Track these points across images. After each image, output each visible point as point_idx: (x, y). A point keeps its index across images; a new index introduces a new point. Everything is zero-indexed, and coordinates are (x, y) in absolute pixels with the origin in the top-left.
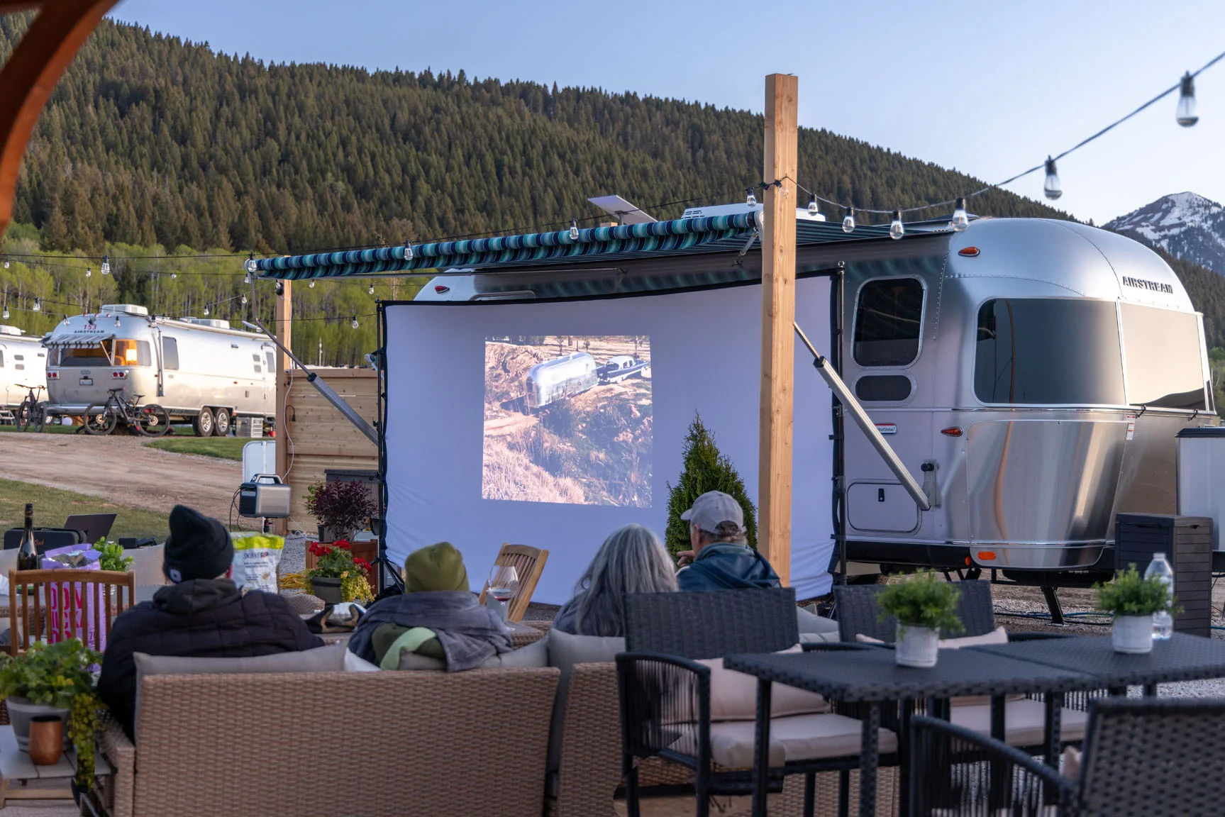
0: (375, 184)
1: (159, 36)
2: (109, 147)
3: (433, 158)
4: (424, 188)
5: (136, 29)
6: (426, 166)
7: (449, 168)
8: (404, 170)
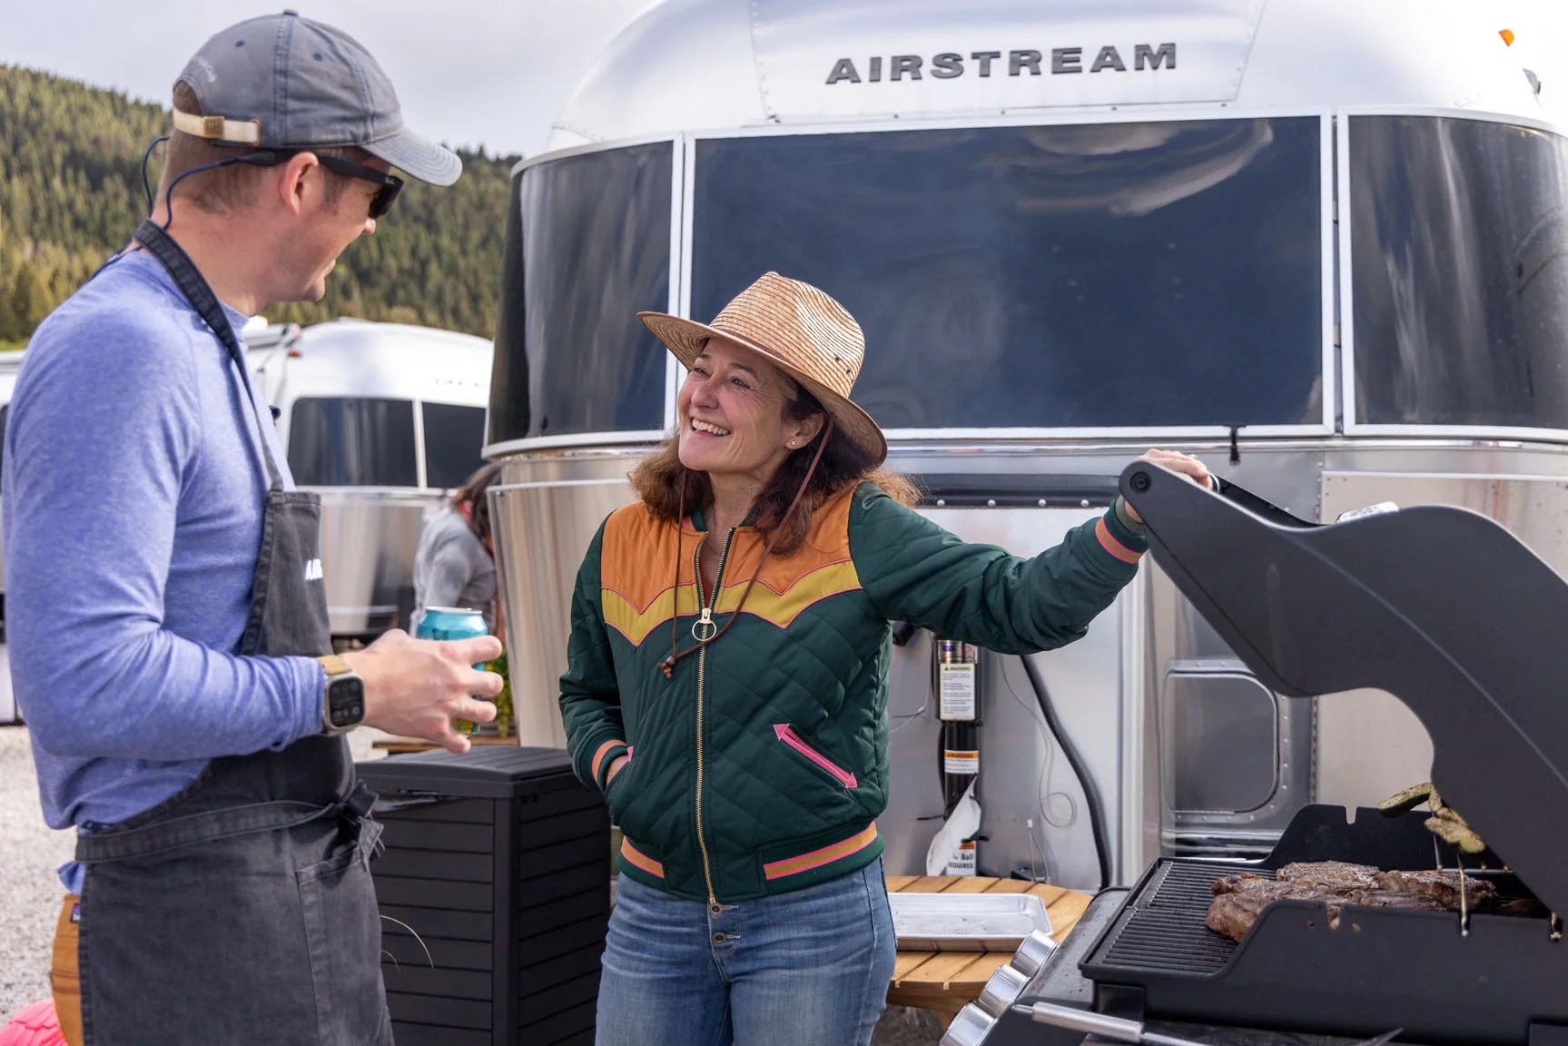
0: (380, 269)
1: (137, 103)
2: (78, 224)
3: (445, 241)
4: (435, 271)
5: (112, 95)
6: (437, 250)
7: (464, 252)
8: (414, 252)
